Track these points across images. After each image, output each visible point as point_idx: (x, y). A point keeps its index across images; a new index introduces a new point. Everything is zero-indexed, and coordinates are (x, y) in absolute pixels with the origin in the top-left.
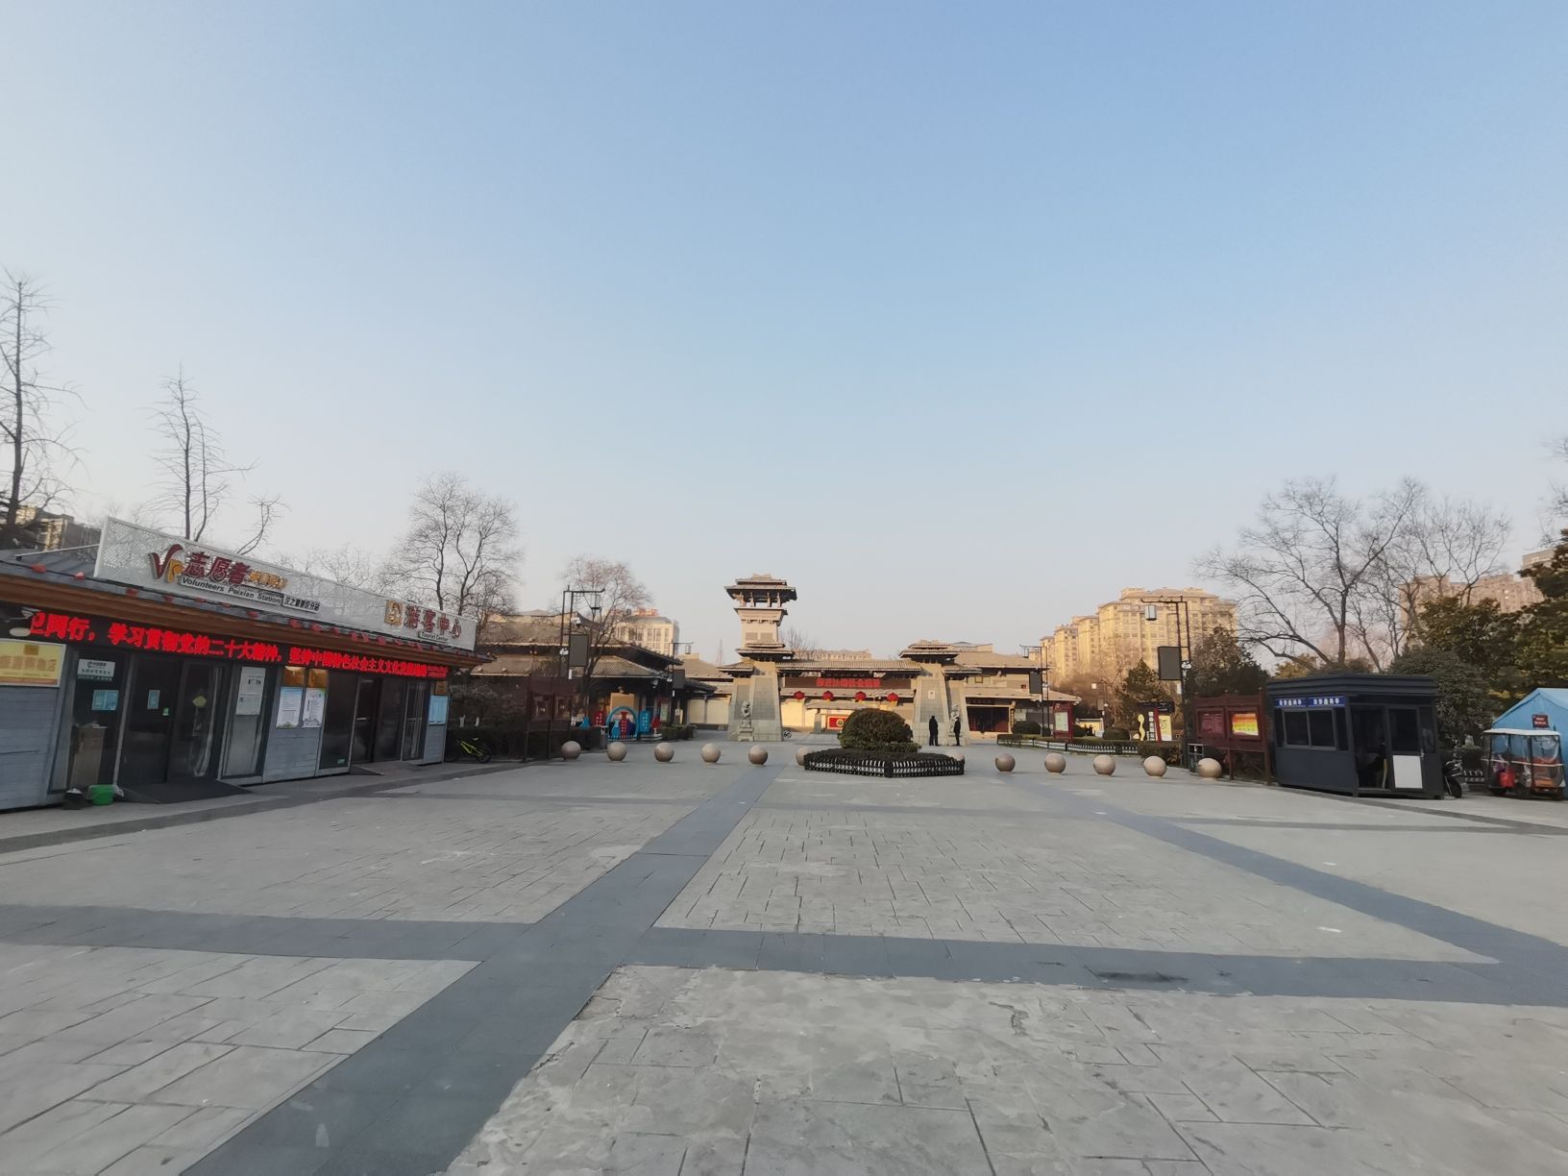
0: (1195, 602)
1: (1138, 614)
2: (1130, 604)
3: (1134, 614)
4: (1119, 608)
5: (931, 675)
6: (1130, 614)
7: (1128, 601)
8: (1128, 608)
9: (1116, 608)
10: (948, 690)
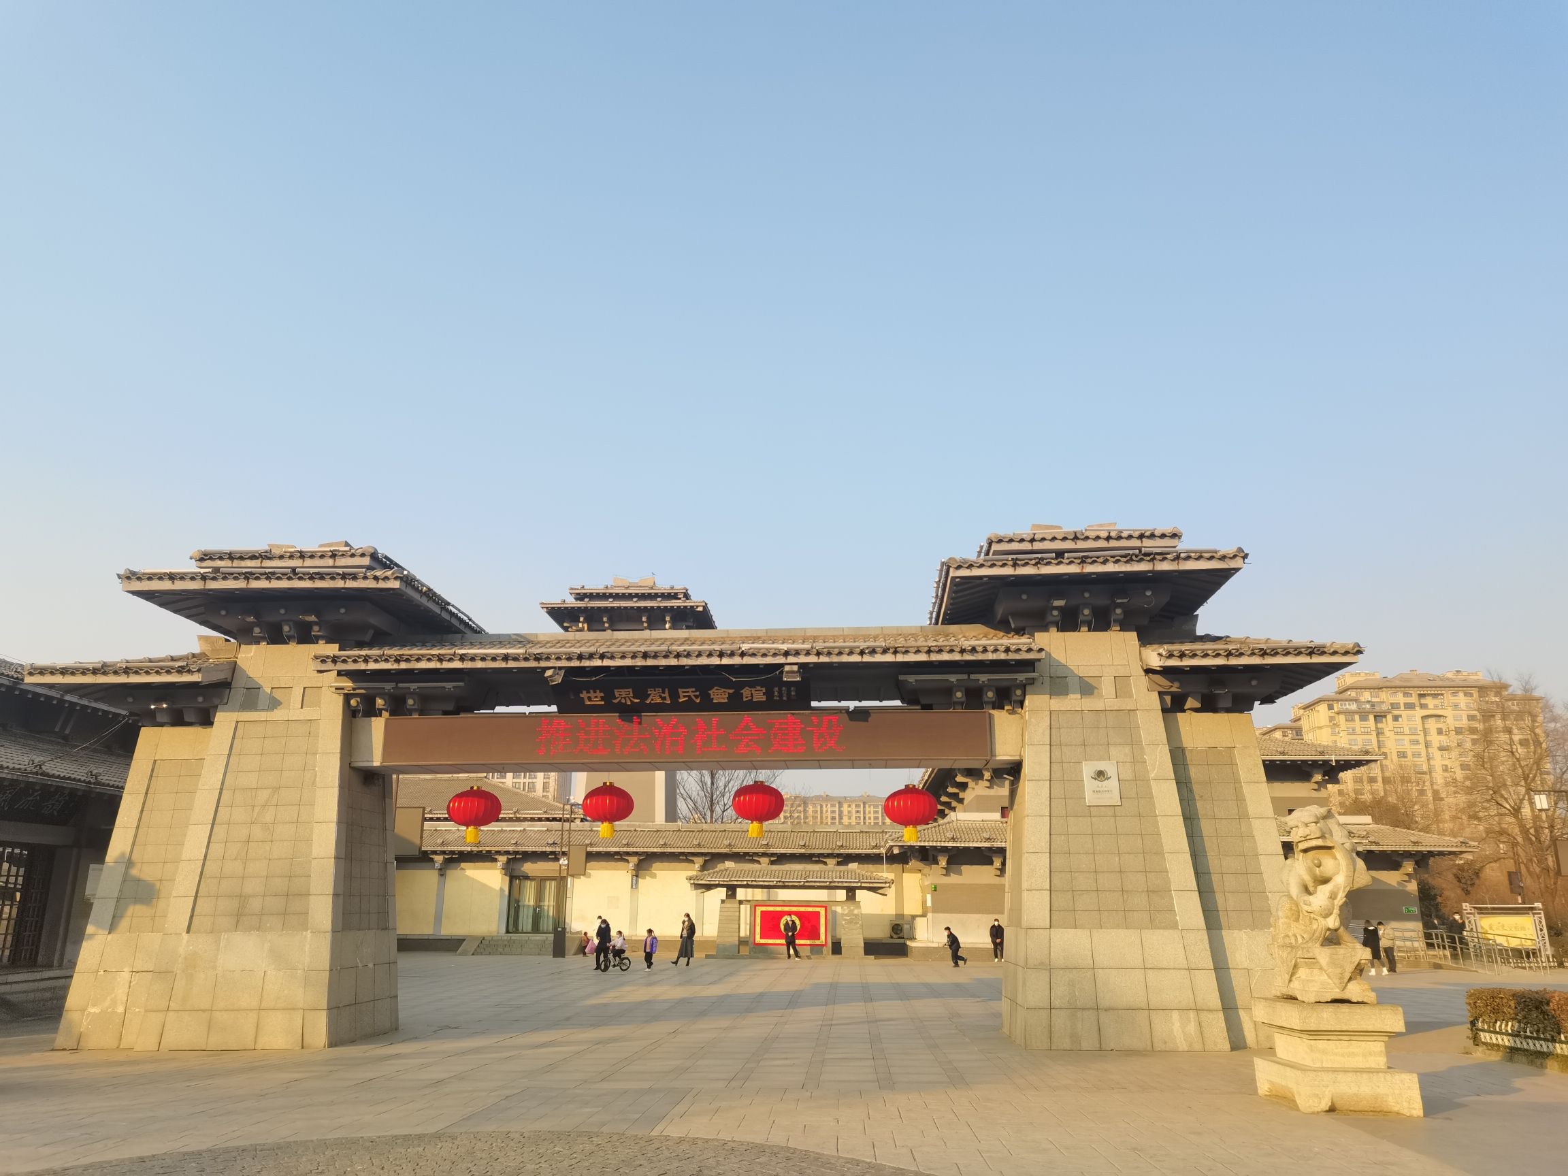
0: (1471, 695)
1: (1371, 717)
2: (1356, 700)
3: (1364, 717)
4: (1336, 707)
5: (1087, 688)
6: (1357, 717)
7: (1353, 694)
8: (1354, 707)
9: (1330, 707)
10: (1178, 756)
